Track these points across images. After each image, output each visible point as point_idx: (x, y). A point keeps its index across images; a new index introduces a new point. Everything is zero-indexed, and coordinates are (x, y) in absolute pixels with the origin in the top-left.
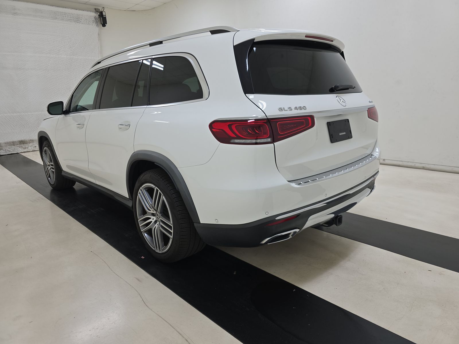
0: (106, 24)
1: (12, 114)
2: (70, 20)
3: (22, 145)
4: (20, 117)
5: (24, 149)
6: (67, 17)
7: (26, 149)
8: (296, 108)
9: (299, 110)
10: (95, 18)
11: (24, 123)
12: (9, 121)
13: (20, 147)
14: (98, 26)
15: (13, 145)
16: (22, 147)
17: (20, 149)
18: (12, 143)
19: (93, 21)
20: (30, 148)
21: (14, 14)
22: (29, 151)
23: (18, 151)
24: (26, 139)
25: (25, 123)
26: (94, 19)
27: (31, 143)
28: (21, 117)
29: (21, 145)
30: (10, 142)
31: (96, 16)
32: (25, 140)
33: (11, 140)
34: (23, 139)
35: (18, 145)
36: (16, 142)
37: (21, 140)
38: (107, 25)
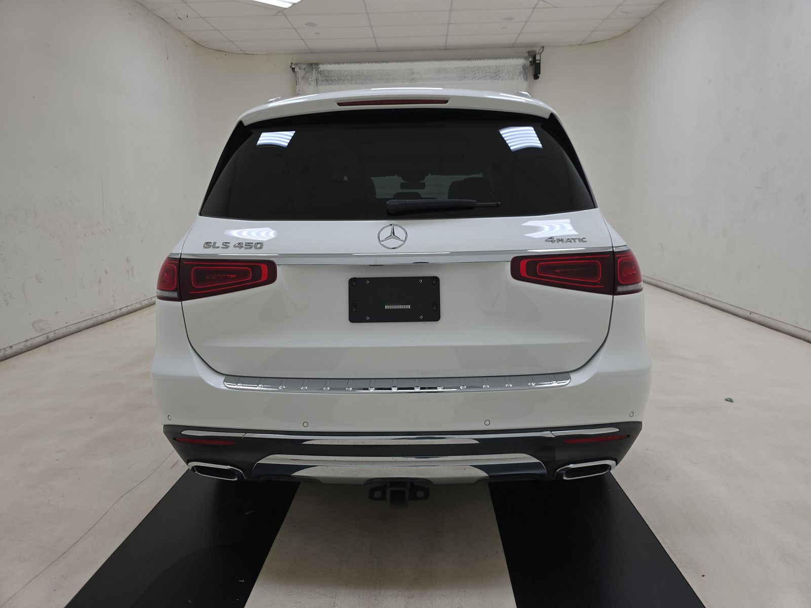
0: (540, 73)
2: (484, 77)
6: (480, 74)
8: (240, 245)
9: (243, 248)
10: (524, 67)
14: (526, 79)
19: (520, 72)
21: (412, 80)
26: (522, 69)
31: (525, 65)
38: (541, 76)
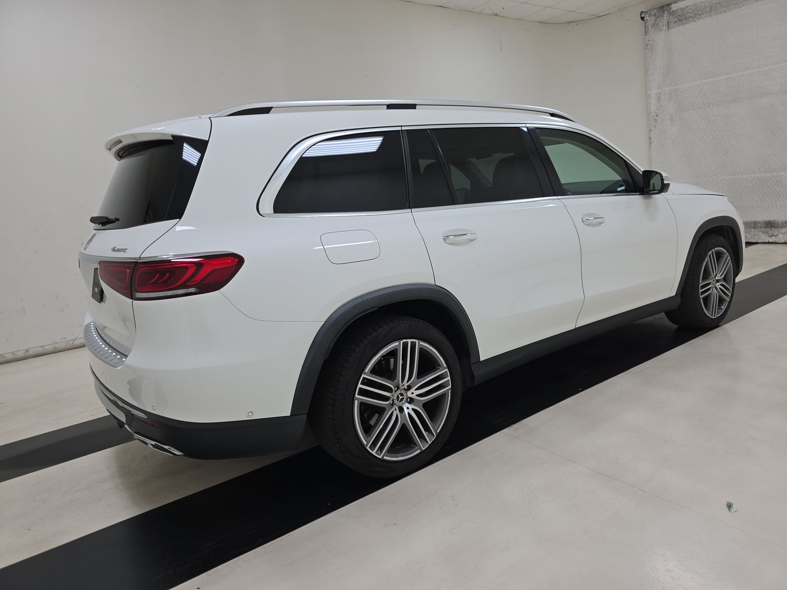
1: (763, 175)
3: (768, 230)
4: (776, 180)
5: (769, 237)
7: (774, 237)
11: (780, 191)
12: (756, 186)
13: (763, 233)
15: (752, 228)
16: (767, 232)
17: (764, 237)
18: (753, 225)
20: (780, 236)
22: (777, 241)
23: (759, 238)
24: (778, 220)
25: (782, 190)
27: (785, 227)
28: (777, 178)
29: (766, 229)
30: (750, 221)
32: (775, 221)
33: (753, 220)
34: (772, 219)
35: (762, 229)
36: (759, 222)
37: (769, 220)
